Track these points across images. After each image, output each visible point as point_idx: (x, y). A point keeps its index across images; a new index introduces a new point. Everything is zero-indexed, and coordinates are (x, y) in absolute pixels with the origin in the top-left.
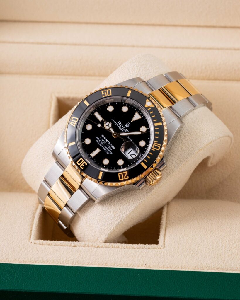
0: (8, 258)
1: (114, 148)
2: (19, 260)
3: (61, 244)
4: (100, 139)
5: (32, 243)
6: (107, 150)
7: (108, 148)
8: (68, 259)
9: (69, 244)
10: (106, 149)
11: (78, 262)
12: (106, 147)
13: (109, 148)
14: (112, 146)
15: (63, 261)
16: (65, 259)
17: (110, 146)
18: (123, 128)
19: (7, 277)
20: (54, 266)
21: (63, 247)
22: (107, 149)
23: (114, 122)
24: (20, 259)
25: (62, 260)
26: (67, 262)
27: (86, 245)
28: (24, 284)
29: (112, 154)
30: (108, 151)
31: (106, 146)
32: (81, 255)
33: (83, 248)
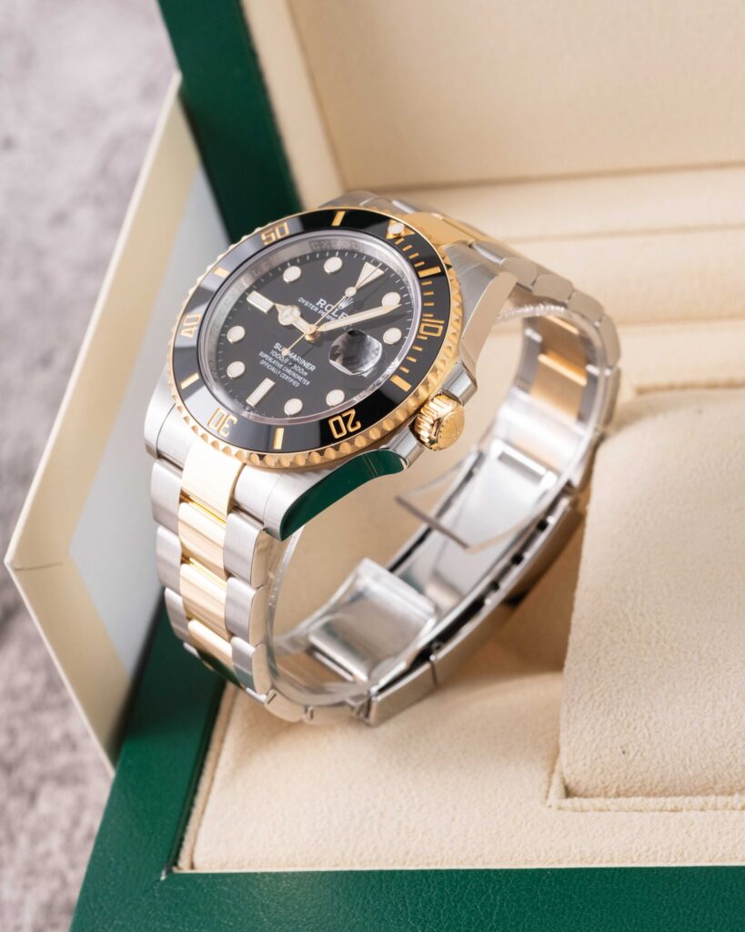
0: (481, 856)
1: (313, 368)
2: (511, 859)
3: (634, 805)
4: (271, 356)
5: (550, 807)
6: (293, 378)
7: (297, 372)
8: (653, 849)
9: (657, 804)
10: (291, 376)
11: (682, 854)
12: (289, 371)
13: (300, 370)
14: (307, 365)
15: (640, 856)
16: (645, 848)
17: (302, 366)
18: (333, 314)
19: (475, 907)
20: (610, 869)
21: (640, 814)
22: (294, 375)
23: (307, 304)
24: (516, 855)
25: (636, 851)
26: (652, 857)
27: (710, 805)
28: (524, 926)
29: (308, 384)
30: (297, 380)
31: (289, 367)
32: (693, 834)
33: (699, 813)
